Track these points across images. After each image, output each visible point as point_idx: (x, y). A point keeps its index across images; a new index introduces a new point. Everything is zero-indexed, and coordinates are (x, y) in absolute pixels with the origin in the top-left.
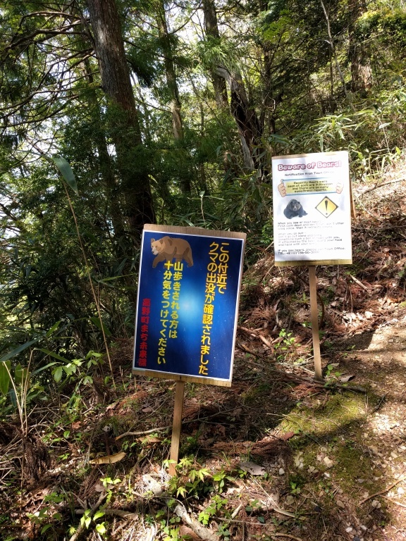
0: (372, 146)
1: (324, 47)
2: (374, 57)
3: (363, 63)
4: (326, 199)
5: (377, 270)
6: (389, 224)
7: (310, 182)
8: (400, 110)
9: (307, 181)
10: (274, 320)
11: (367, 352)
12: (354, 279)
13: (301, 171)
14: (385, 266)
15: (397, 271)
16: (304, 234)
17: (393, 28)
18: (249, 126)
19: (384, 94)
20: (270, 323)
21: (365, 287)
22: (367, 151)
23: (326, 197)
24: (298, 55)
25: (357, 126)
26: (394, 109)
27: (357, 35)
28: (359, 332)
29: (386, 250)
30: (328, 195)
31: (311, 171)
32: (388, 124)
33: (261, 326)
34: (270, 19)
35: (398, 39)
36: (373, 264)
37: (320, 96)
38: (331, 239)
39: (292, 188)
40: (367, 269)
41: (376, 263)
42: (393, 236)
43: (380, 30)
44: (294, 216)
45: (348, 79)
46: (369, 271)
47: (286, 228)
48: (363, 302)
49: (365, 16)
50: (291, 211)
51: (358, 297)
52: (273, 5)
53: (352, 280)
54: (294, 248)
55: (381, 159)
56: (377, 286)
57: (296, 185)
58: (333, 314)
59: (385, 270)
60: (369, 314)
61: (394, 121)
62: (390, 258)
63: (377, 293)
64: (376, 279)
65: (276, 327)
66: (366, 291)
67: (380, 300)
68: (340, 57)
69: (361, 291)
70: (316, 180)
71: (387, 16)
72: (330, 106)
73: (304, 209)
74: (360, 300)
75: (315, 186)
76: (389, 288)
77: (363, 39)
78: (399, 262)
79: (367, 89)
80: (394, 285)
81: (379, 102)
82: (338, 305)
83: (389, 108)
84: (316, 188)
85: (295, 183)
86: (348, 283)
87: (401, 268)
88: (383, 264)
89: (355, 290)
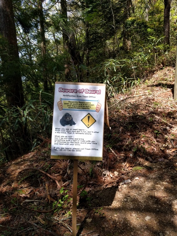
5: (123, 145)
6: (132, 119)
7: (79, 102)
8: (141, 61)
9: (77, 101)
10: (66, 170)
12: (111, 149)
13: (74, 94)
15: (133, 146)
19: (135, 53)
20: (63, 171)
21: (116, 155)
23: (89, 114)
25: (122, 66)
26: (139, 60)
27: (126, 26)
29: (129, 134)
31: (81, 94)
32: (136, 67)
33: (59, 173)
34: (89, 12)
36: (122, 141)
37: (109, 51)
38: (90, 142)
39: (67, 105)
40: (118, 144)
41: (123, 141)
42: (133, 126)
43: (135, 25)
44: (66, 125)
45: (121, 45)
46: (119, 145)
48: (114, 164)
49: (130, 19)
51: (112, 161)
52: (91, 6)
55: (131, 83)
56: (122, 155)
57: (70, 103)
58: (97, 170)
59: (127, 145)
60: (116, 173)
61: (139, 66)
62: (130, 139)
63: (122, 159)
64: (122, 151)
66: (116, 157)
67: (123, 164)
68: (118, 36)
69: (114, 157)
70: (83, 101)
71: (139, 20)
72: (113, 55)
76: (128, 157)
77: (128, 28)
78: (135, 141)
79: (128, 50)
80: (131, 155)
81: (133, 57)
82: (101, 165)
83: (137, 60)
84: (83, 106)
85: (69, 102)
86: (108, 151)
87: (135, 145)
88: (127, 142)
89: (111, 156)
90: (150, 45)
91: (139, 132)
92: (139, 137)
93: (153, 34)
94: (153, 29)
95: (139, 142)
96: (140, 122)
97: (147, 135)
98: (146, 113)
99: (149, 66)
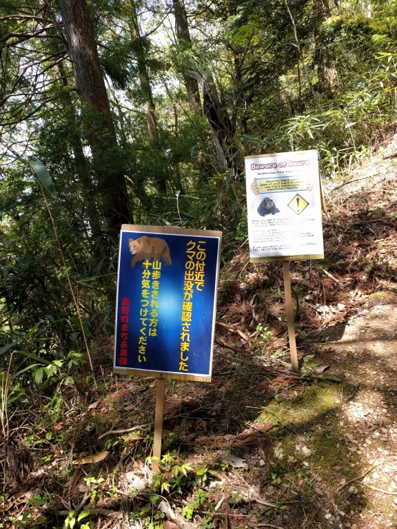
0: (339, 145)
1: (292, 50)
2: (339, 60)
3: (328, 65)
4: (297, 197)
5: (348, 264)
6: (358, 219)
7: (282, 180)
8: (364, 110)
9: (278, 179)
10: (251, 314)
11: (341, 343)
12: (326, 273)
13: (272, 170)
14: (355, 259)
15: (366, 264)
16: (277, 231)
17: (355, 33)
18: (221, 126)
19: (349, 95)
20: (246, 318)
21: (337, 281)
22: (335, 149)
23: (298, 195)
24: (267, 58)
25: (325, 126)
26: (359, 109)
27: (322, 39)
28: (333, 324)
29: (356, 244)
30: (299, 193)
31: (282, 169)
32: (354, 124)
33: (238, 321)
34: (239, 23)
35: (361, 43)
36: (344, 257)
37: (289, 97)
38: (303, 235)
39: (264, 186)
40: (338, 263)
41: (347, 257)
42: (362, 231)
43: (344, 34)
44: (267, 214)
45: (315, 80)
46: (340, 265)
47: (260, 225)
48: (335, 294)
49: (329, 21)
50: (264, 209)
51: (330, 290)
52: (241, 10)
53: (324, 274)
54: (268, 244)
55: (348, 157)
56: (348, 279)
57: (268, 183)
58: (307, 307)
59: (355, 263)
60: (341, 306)
61: (360, 121)
62: (359, 252)
63: (348, 286)
64: (347, 272)
65: (253, 321)
66: (337, 284)
67: (351, 293)
68: (307, 59)
69: (333, 285)
70: (287, 178)
71: (350, 21)
72: (298, 107)
73: (277, 206)
74: (333, 293)
75: (287, 184)
76: (359, 281)
77: (327, 42)
78: (368, 256)
79: (333, 91)
80: (364, 277)
81: (344, 103)
82: (311, 298)
83: (354, 108)
84: (288, 186)
85: (267, 181)
86: (321, 276)
87: (370, 261)
88: (353, 258)
89: (327, 283)
90: (382, 70)
91: (375, 239)
92: (375, 248)
93: (385, 45)
94: (385, 33)
95: (377, 256)
96: (374, 222)
97: (390, 243)
98: (385, 206)
99: (382, 117)
